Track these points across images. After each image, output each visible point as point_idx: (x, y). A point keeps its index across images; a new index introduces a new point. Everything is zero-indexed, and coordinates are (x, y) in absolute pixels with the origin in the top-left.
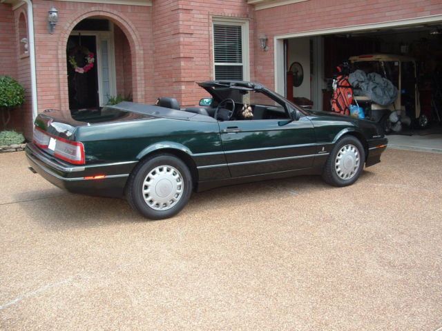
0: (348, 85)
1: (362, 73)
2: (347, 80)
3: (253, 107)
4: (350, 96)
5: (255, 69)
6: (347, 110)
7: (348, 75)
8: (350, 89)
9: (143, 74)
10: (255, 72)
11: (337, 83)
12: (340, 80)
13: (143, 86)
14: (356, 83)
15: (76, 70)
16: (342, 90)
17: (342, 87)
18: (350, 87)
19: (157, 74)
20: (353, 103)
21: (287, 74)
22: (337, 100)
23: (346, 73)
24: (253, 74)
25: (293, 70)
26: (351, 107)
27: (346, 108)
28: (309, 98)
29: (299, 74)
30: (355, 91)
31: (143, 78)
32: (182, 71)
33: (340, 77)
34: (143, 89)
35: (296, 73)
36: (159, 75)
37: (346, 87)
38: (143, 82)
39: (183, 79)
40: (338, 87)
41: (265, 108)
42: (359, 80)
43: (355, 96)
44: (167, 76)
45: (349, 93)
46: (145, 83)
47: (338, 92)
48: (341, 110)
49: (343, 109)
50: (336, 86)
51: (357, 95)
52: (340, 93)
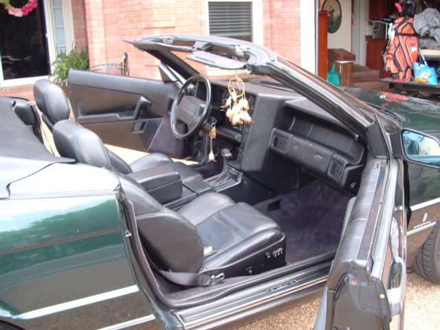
0: (412, 32)
1: (435, 13)
2: (411, 25)
3: (251, 97)
4: (414, 49)
5: (271, 6)
6: (409, 70)
7: (412, 16)
8: (415, 38)
9: (101, 17)
10: (271, 12)
11: (396, 29)
12: (400, 24)
13: (103, 34)
14: (426, 29)
15: (11, 13)
16: (402, 40)
17: (403, 35)
18: (416, 35)
19: (122, 16)
20: (419, 60)
21: (320, 15)
22: (394, 56)
23: (409, 13)
24: (268, 15)
25: (327, 8)
26: (417, 67)
27: (408, 67)
28: (349, 51)
29: (336, 14)
30: (421, 41)
31: (102, 22)
32: (155, 11)
33: (400, 20)
34: (102, 39)
35: (332, 12)
36: (125, 18)
37: (409, 35)
38: (102, 28)
39: (156, 24)
40: (397, 34)
41: (282, 101)
42: (431, 24)
43: (421, 48)
44: (135, 19)
45: (413, 45)
46: (105, 30)
47: (397, 43)
48: (400, 70)
49: (403, 68)
50: (394, 32)
51: (425, 48)
52: (400, 44)
